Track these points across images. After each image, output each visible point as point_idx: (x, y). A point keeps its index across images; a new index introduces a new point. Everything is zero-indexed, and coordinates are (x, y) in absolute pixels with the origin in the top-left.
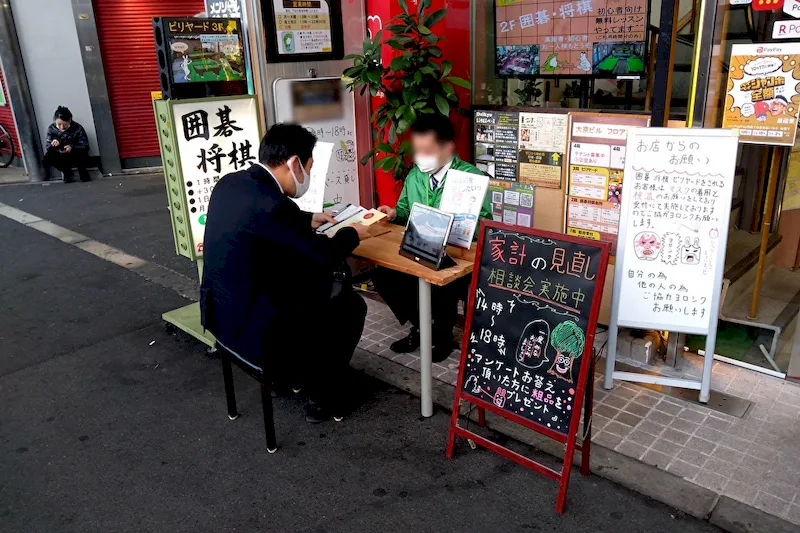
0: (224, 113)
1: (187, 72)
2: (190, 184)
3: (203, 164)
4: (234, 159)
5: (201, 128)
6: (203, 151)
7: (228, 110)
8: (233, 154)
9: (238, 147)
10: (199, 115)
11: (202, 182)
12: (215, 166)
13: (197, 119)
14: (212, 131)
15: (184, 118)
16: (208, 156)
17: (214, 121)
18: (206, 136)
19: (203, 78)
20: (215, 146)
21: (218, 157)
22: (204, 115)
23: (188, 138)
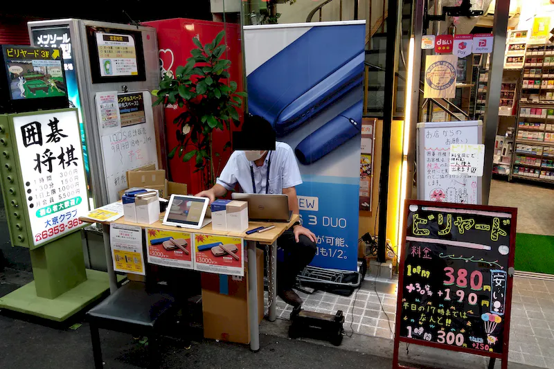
0: (54, 124)
1: (23, 90)
2: (28, 184)
3: (39, 166)
4: (62, 161)
5: (36, 136)
6: (38, 156)
7: (56, 121)
8: (61, 157)
9: (65, 151)
10: (34, 126)
11: (38, 181)
12: (48, 168)
13: (33, 129)
14: (45, 139)
15: (23, 128)
16: (42, 159)
17: (46, 130)
18: (40, 142)
19: (35, 95)
20: (48, 150)
21: (50, 160)
22: (39, 125)
23: (26, 145)
